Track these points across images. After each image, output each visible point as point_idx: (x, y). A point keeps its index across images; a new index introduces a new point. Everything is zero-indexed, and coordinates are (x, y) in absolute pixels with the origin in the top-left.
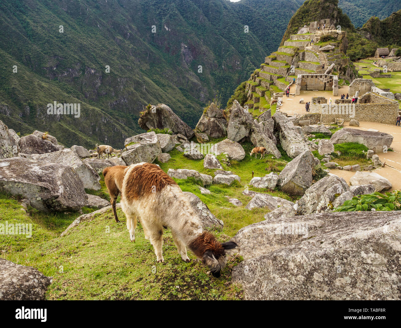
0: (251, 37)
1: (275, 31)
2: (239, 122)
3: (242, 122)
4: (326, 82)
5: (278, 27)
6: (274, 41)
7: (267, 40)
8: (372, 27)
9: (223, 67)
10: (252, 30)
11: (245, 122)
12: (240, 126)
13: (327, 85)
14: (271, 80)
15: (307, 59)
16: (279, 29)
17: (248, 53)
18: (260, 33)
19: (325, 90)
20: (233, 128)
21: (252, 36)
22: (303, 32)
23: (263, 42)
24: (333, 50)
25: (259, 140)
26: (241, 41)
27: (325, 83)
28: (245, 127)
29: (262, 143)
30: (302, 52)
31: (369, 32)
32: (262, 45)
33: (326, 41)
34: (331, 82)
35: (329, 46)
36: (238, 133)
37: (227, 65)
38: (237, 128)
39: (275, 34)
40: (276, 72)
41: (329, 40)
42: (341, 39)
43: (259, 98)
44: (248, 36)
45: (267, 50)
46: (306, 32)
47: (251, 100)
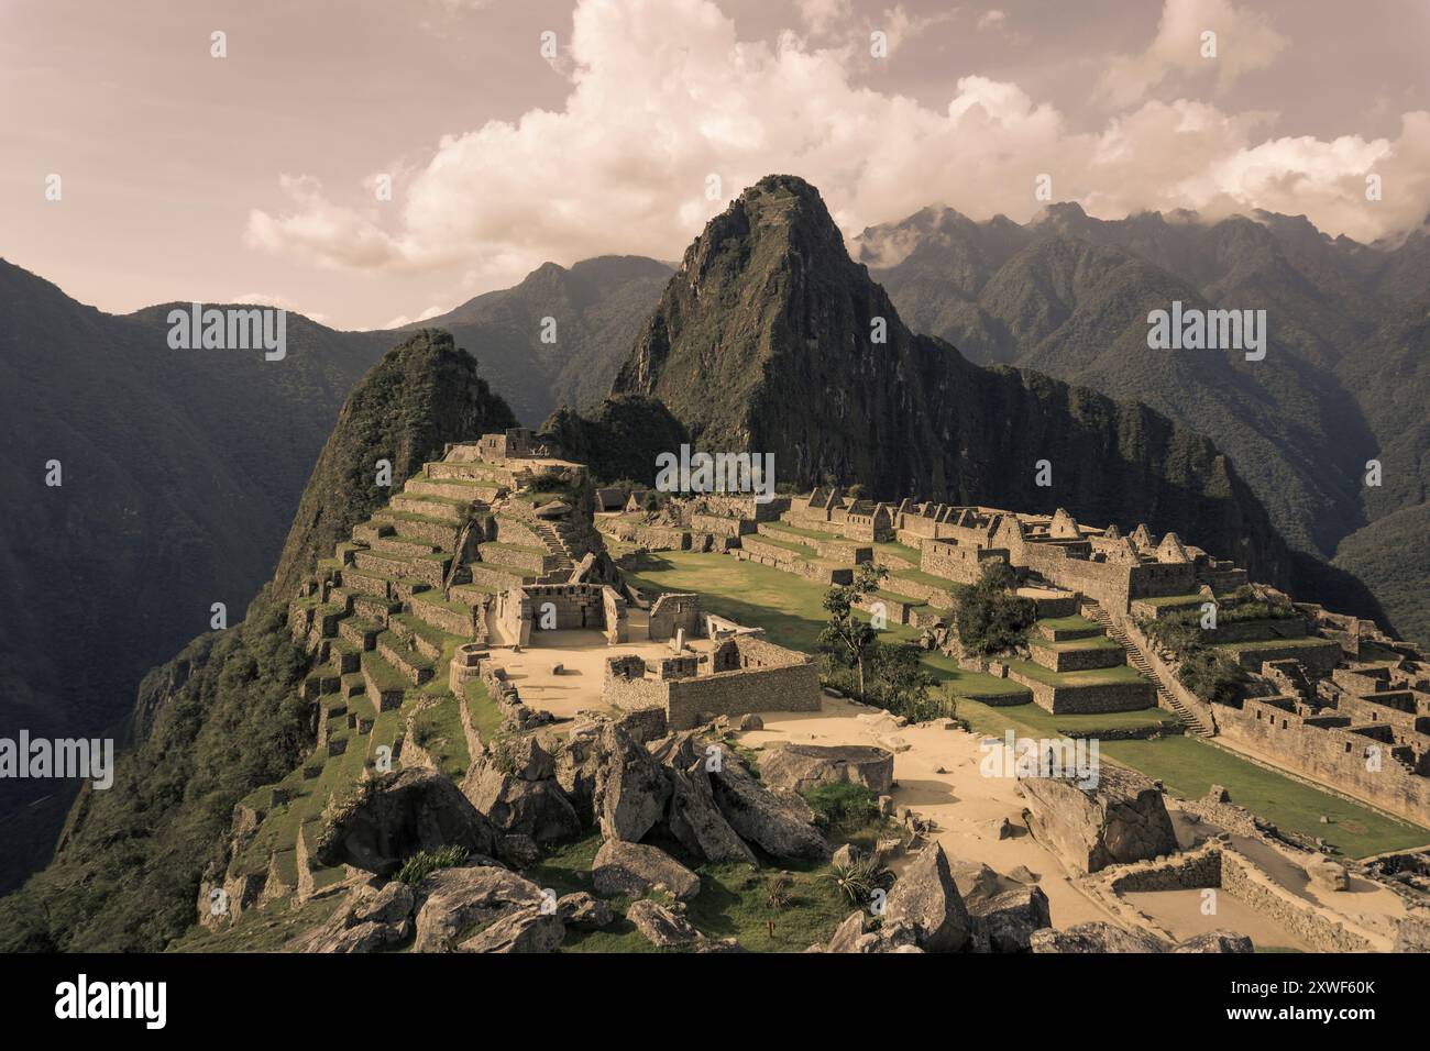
0: (181, 431)
2: (639, 786)
3: (649, 782)
4: (586, 604)
6: (261, 444)
7: (239, 441)
8: (564, 431)
9: (70, 525)
10: (182, 407)
11: (655, 781)
12: (642, 795)
13: (588, 614)
14: (389, 596)
15: (504, 537)
17: (170, 482)
18: (210, 417)
19: (584, 625)
20: (628, 804)
21: (185, 426)
22: (461, 456)
23: (223, 448)
24: (569, 514)
25: (703, 825)
26: (144, 442)
27: (583, 607)
28: (654, 797)
29: (713, 833)
30: (485, 517)
31: (558, 443)
32: (220, 456)
33: (547, 491)
34: (595, 605)
35: (555, 502)
36: (638, 816)
38: (637, 803)
40: (403, 570)
41: (552, 486)
42: (579, 484)
43: (358, 656)
44: (170, 425)
45: (239, 473)
46: (472, 459)
47: (325, 664)
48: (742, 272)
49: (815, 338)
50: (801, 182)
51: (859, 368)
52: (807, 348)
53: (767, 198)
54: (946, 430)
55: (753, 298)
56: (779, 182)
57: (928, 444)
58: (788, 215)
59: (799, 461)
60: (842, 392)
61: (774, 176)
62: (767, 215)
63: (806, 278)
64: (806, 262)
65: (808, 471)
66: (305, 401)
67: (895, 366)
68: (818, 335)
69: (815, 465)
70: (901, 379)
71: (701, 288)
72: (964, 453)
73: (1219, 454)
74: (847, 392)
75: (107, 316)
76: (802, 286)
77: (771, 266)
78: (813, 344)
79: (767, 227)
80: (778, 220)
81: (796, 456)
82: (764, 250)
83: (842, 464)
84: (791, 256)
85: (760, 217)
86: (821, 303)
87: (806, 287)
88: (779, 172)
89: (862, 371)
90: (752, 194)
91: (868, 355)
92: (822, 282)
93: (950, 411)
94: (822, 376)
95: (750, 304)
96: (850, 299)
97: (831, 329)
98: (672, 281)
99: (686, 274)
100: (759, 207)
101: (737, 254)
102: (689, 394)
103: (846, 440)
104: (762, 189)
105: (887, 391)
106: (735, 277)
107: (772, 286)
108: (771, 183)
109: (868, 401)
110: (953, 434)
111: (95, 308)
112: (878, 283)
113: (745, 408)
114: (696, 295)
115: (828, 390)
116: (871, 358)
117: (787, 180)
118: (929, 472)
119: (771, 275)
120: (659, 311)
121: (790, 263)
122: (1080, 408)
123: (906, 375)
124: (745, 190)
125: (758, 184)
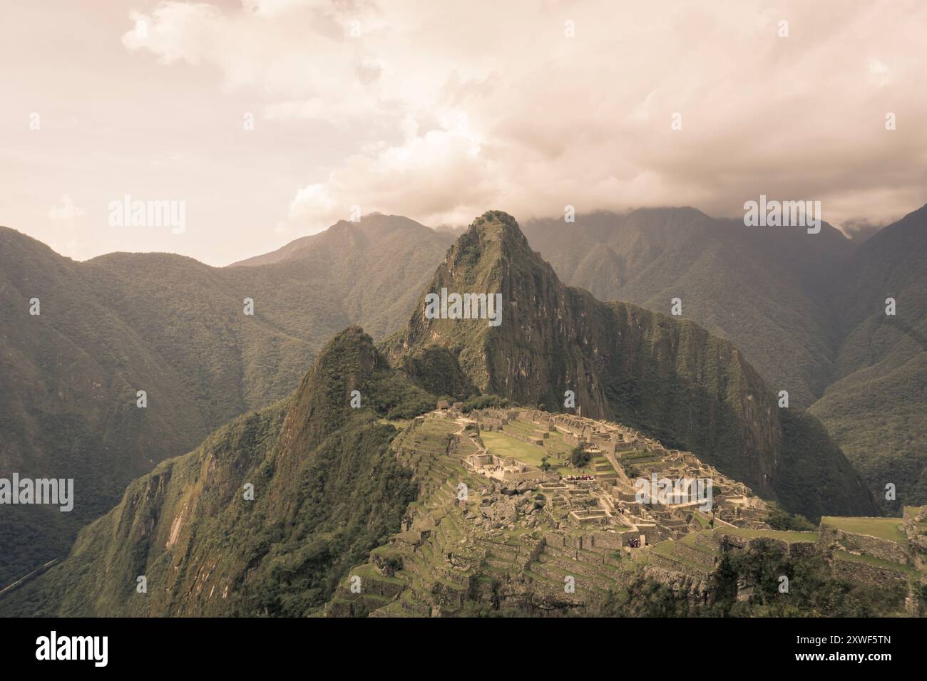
0: (125, 333)
1: (173, 322)
5: (179, 316)
6: (173, 340)
7: (159, 339)
9: (60, 394)
10: (124, 318)
16: (180, 319)
17: (120, 365)
18: (141, 324)
21: (127, 330)
23: (150, 343)
24: (477, 436)
26: (104, 341)
32: (148, 348)
33: (470, 429)
35: (473, 433)
37: (70, 389)
39: (174, 328)
44: (118, 330)
45: (160, 359)
48: (476, 265)
49: (515, 301)
50: (505, 214)
51: (538, 313)
52: (512, 305)
53: (487, 224)
54: (585, 339)
55: (483, 281)
56: (494, 215)
57: (575, 352)
58: (500, 235)
59: (509, 366)
60: (529, 327)
61: (491, 212)
62: (488, 234)
63: (511, 270)
64: (510, 262)
65: (513, 370)
66: (198, 313)
67: (557, 311)
68: (517, 299)
69: (517, 367)
70: (560, 318)
71: (455, 273)
72: (595, 351)
73: (734, 349)
74: (532, 327)
75: (76, 263)
76: (508, 274)
77: (492, 265)
78: (514, 304)
79: (489, 241)
80: (494, 238)
81: (508, 364)
82: (488, 254)
83: (530, 365)
84: (502, 259)
85: (484, 235)
86: (518, 282)
87: (510, 274)
88: (494, 209)
89: (540, 315)
90: (480, 221)
91: (543, 306)
92: (518, 270)
93: (587, 328)
94: (519, 320)
95: (482, 284)
96: (532, 277)
97: (523, 295)
98: (439, 268)
99: (447, 264)
100: (484, 229)
101: (473, 255)
102: (451, 330)
103: (532, 352)
104: (485, 218)
105: (552, 324)
106: (472, 267)
107: (494, 276)
108: (490, 216)
109: (543, 330)
110: (589, 341)
111: (70, 258)
112: (546, 261)
113: (482, 343)
114: (452, 276)
115: (522, 327)
116: (544, 308)
117: (498, 214)
118: (576, 367)
119: (492, 269)
120: (433, 284)
121: (502, 263)
122: (659, 325)
123: (563, 316)
124: (476, 218)
125: (483, 216)
